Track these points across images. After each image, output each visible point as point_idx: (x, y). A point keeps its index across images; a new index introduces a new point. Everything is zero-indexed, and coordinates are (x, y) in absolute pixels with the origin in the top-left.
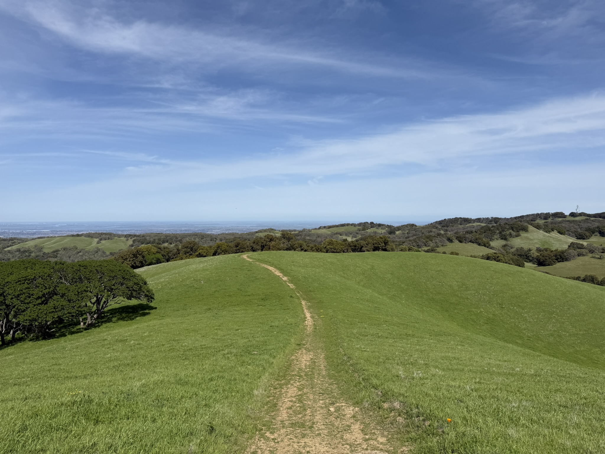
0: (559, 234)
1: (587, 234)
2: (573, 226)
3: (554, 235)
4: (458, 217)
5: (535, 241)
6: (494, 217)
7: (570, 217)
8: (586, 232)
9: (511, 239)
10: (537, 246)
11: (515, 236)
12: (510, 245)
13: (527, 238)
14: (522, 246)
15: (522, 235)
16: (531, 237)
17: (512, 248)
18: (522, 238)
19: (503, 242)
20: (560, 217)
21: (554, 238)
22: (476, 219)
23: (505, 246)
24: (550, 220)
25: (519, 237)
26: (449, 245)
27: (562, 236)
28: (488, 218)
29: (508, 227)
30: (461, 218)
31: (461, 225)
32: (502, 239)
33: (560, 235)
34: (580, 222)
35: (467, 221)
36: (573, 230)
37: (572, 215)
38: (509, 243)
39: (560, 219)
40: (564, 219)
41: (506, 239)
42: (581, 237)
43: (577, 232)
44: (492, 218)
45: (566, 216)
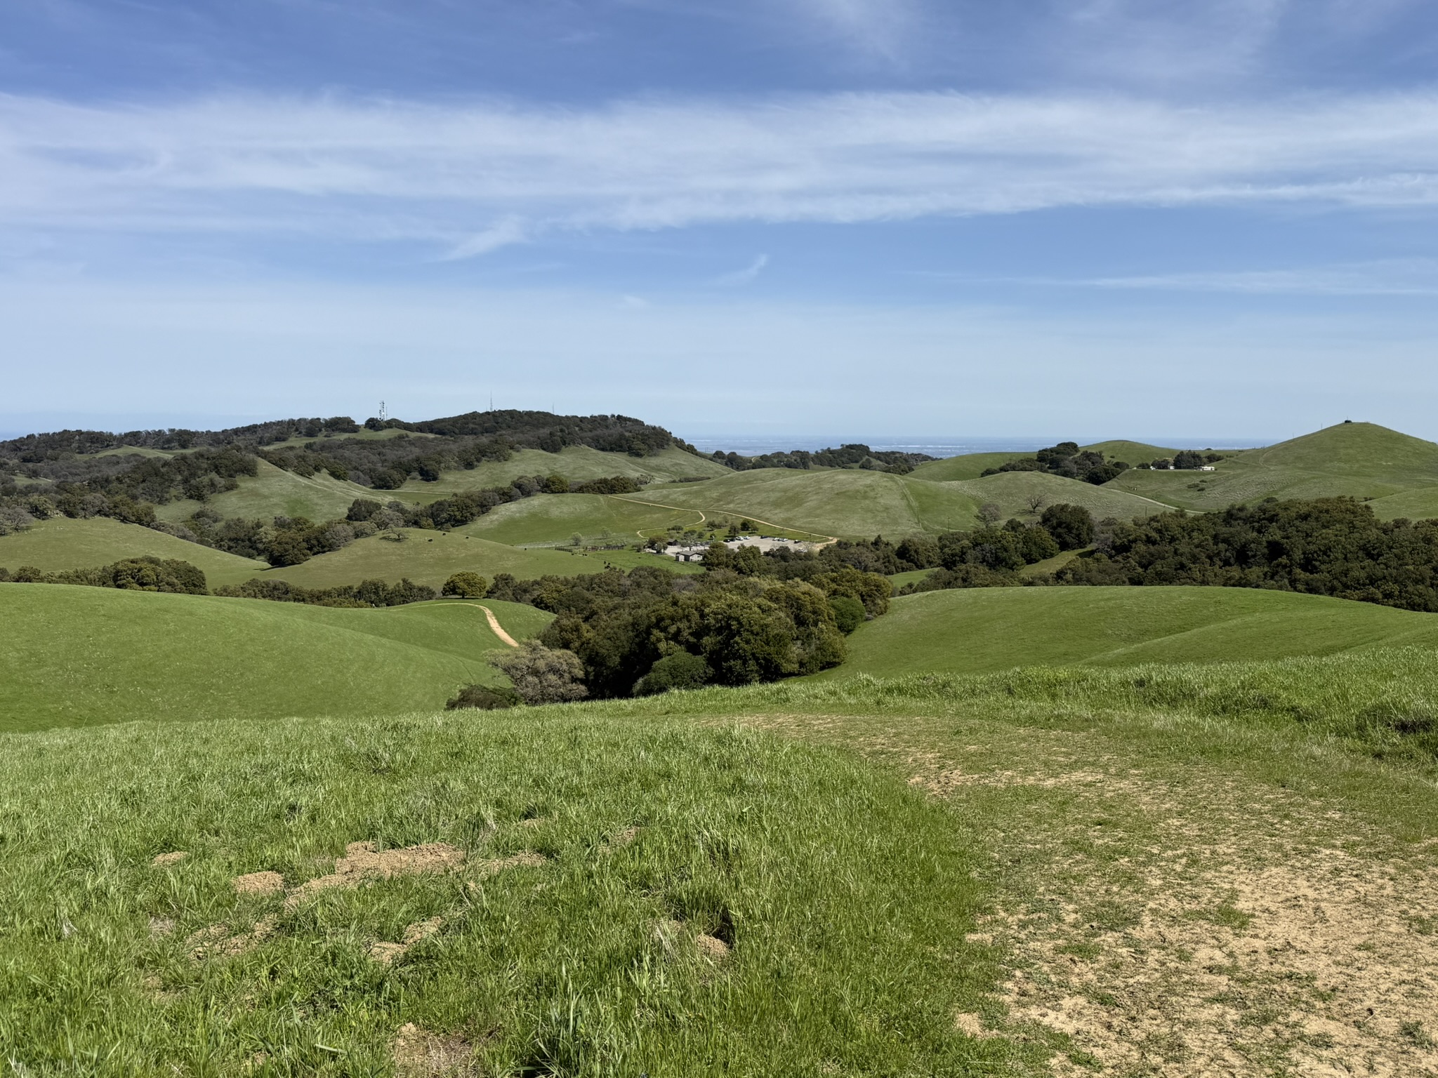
0: (332, 479)
1: (396, 476)
2: (367, 457)
3: (321, 481)
4: (73, 428)
5: (274, 500)
6: (177, 429)
7: (368, 430)
8: (392, 471)
9: (213, 497)
10: (278, 512)
11: (223, 489)
12: (211, 514)
13: (255, 494)
14: (242, 514)
15: (242, 485)
16: (265, 491)
17: (215, 521)
18: (241, 493)
19: (193, 506)
20: (345, 431)
21: (317, 491)
22: (126, 435)
23: (198, 516)
24: (320, 439)
25: (235, 492)
26: (36, 527)
27: (340, 483)
28: (160, 431)
29: (206, 466)
30: (79, 432)
31: (81, 453)
32: (191, 497)
33: (336, 481)
34: (384, 446)
35: (97, 440)
36: (367, 466)
37: (373, 424)
38: (208, 507)
39: (345, 436)
40: (352, 435)
41: (200, 498)
42: (382, 484)
43: (374, 470)
44: (172, 430)
45: (358, 426)
